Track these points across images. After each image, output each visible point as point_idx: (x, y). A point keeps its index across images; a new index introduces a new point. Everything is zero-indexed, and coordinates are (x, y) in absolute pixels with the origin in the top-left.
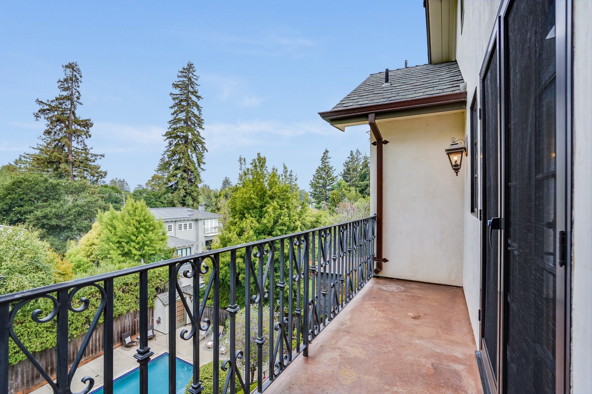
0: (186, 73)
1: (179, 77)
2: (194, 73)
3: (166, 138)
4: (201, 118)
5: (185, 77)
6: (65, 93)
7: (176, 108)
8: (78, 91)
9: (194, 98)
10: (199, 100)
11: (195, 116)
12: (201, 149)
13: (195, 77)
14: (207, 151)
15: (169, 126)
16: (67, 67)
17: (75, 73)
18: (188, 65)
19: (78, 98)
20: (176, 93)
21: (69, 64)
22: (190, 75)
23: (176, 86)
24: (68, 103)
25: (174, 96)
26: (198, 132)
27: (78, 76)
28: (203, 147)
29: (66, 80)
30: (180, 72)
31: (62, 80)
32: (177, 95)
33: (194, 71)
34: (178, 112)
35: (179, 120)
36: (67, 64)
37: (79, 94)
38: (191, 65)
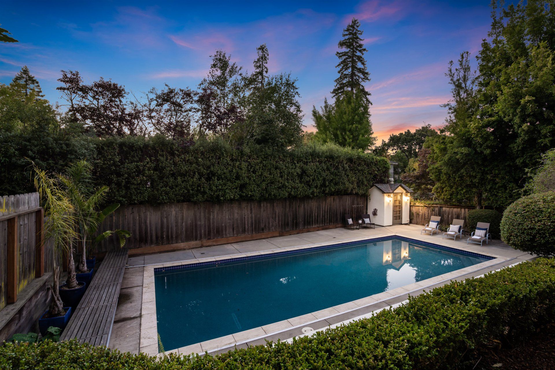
0: (351, 30)
1: (344, 35)
2: (359, 29)
3: (334, 94)
4: (366, 71)
5: (350, 34)
6: (258, 70)
7: (342, 65)
8: (266, 68)
9: (358, 54)
10: (363, 54)
11: (360, 70)
12: (365, 102)
13: (359, 32)
14: (371, 104)
15: (336, 83)
16: (259, 49)
17: (264, 53)
18: (353, 22)
19: (267, 72)
20: (342, 52)
21: (261, 46)
22: (355, 31)
23: (341, 44)
24: (260, 77)
25: (341, 55)
26: (362, 86)
27: (266, 55)
28: (367, 100)
29: (259, 60)
30: (346, 31)
31: (256, 60)
32: (343, 53)
33: (358, 27)
34: (344, 70)
35: (346, 76)
36: (259, 47)
37: (267, 69)
38: (355, 21)
